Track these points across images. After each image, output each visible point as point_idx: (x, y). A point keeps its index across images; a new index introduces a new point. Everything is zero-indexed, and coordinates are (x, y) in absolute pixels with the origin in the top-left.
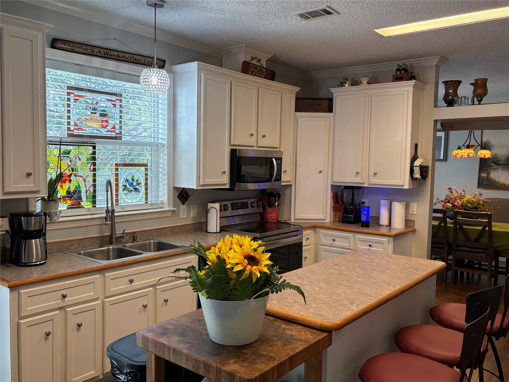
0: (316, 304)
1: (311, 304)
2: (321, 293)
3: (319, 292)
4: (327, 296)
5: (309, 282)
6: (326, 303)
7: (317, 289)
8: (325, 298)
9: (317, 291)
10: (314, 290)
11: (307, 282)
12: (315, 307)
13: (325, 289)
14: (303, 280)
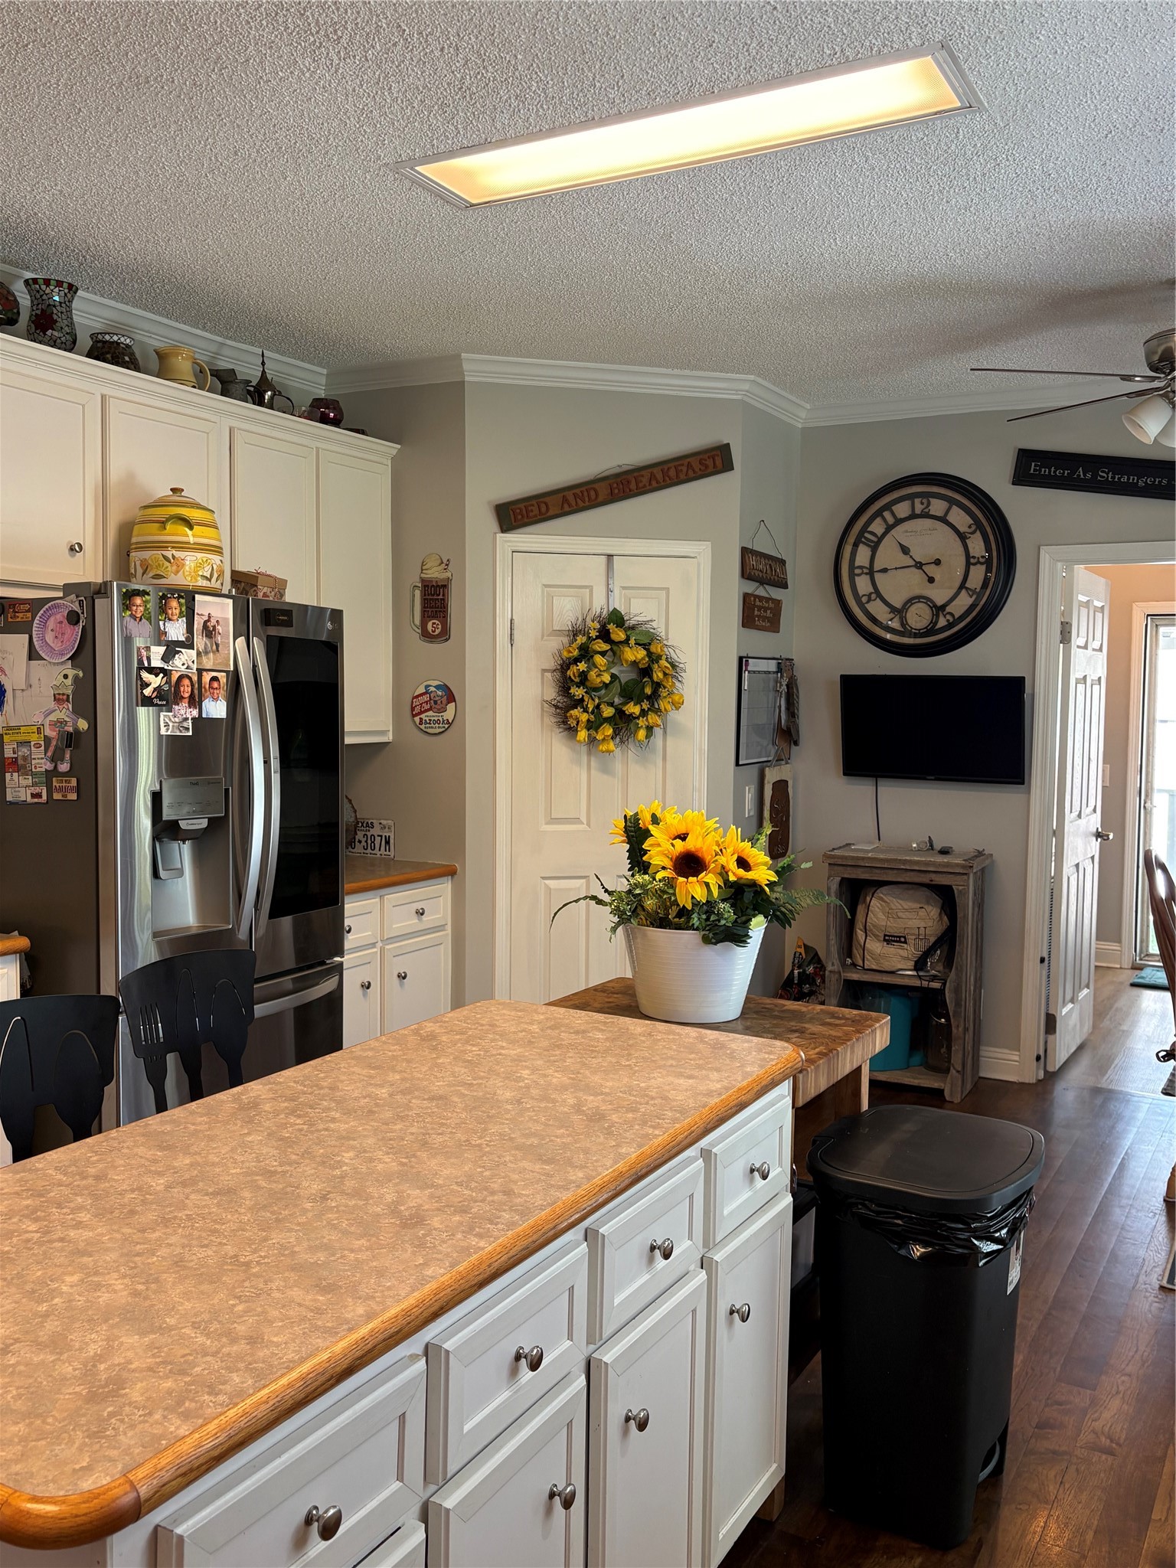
0: (530, 1032)
1: (542, 1030)
2: (513, 1060)
3: (517, 1065)
4: (494, 1052)
5: (554, 1101)
6: (501, 1035)
7: (525, 1073)
8: (502, 1048)
9: (527, 1067)
10: (534, 1070)
11: (564, 1101)
12: (531, 1023)
13: (498, 1074)
14: (578, 1108)
